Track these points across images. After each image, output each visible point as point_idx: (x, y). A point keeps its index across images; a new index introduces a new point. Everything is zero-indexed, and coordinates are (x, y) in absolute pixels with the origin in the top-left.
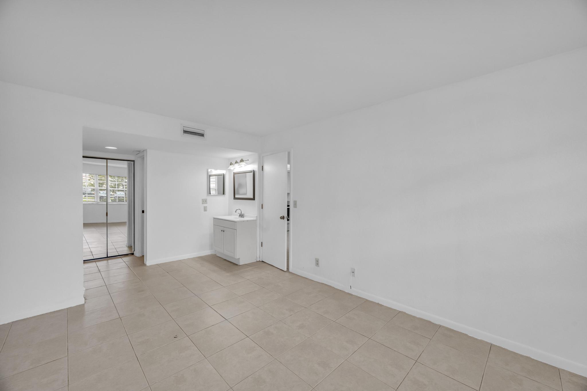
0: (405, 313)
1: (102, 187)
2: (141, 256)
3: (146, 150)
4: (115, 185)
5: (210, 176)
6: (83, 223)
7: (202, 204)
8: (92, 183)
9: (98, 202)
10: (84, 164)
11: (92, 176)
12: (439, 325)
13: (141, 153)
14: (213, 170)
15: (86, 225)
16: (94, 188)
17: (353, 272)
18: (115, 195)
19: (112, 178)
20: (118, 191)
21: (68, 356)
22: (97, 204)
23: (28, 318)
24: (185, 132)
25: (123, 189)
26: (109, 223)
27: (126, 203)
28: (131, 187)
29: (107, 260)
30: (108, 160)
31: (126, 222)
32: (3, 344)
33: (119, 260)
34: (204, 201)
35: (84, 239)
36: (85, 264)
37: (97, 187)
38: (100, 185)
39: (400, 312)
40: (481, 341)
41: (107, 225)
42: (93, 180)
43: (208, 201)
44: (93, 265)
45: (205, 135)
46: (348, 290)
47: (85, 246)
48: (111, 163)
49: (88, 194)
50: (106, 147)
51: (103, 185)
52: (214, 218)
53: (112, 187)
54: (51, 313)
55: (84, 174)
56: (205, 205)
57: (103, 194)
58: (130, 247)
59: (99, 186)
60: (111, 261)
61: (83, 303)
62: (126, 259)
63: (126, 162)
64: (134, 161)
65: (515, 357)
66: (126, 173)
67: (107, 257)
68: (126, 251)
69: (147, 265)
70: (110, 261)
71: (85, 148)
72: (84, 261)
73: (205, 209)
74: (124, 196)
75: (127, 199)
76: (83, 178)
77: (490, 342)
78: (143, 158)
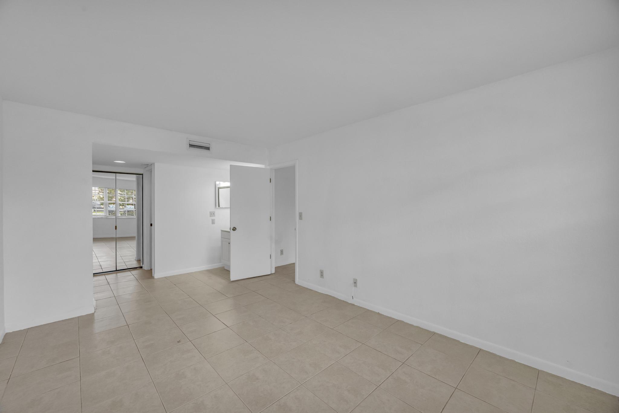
0: (403, 322)
1: (111, 200)
2: (150, 269)
3: (154, 164)
4: (125, 198)
5: (219, 188)
6: (93, 238)
7: (210, 216)
8: (102, 196)
9: (107, 216)
10: (93, 177)
11: (102, 190)
12: (433, 332)
13: (149, 167)
14: (221, 183)
15: (95, 240)
16: (103, 202)
17: (355, 283)
18: (125, 209)
19: (121, 192)
20: (128, 205)
21: (79, 357)
22: (107, 218)
23: (42, 325)
24: (191, 146)
25: (132, 203)
26: (117, 238)
27: (135, 217)
28: (140, 201)
29: (116, 273)
30: (117, 174)
31: (135, 237)
32: (21, 346)
33: (128, 273)
34: (212, 214)
35: (93, 253)
36: (94, 277)
37: (106, 200)
38: (110, 199)
39: (399, 320)
40: (472, 347)
41: (116, 239)
42: (102, 194)
43: (216, 214)
44: (102, 278)
45: (211, 149)
46: (350, 301)
47: (95, 260)
48: (119, 177)
49: (98, 208)
50: (114, 162)
51: (113, 199)
52: (222, 231)
53: (122, 201)
54: (62, 321)
55: (93, 188)
56: (213, 218)
57: (112, 207)
58: (139, 261)
59: (108, 200)
60: (120, 275)
61: (93, 312)
62: (135, 272)
63: (135, 175)
64: (142, 174)
65: (500, 360)
66: (134, 186)
67: (116, 270)
68: (135, 264)
69: (155, 278)
70: (118, 274)
71: (94, 163)
72: (94, 274)
73: (213, 222)
74: (134, 209)
75: (136, 212)
76: (93, 191)
77: (479, 347)
78: (151, 172)
